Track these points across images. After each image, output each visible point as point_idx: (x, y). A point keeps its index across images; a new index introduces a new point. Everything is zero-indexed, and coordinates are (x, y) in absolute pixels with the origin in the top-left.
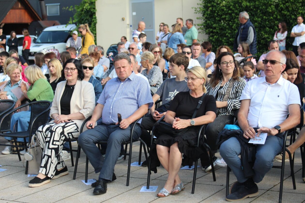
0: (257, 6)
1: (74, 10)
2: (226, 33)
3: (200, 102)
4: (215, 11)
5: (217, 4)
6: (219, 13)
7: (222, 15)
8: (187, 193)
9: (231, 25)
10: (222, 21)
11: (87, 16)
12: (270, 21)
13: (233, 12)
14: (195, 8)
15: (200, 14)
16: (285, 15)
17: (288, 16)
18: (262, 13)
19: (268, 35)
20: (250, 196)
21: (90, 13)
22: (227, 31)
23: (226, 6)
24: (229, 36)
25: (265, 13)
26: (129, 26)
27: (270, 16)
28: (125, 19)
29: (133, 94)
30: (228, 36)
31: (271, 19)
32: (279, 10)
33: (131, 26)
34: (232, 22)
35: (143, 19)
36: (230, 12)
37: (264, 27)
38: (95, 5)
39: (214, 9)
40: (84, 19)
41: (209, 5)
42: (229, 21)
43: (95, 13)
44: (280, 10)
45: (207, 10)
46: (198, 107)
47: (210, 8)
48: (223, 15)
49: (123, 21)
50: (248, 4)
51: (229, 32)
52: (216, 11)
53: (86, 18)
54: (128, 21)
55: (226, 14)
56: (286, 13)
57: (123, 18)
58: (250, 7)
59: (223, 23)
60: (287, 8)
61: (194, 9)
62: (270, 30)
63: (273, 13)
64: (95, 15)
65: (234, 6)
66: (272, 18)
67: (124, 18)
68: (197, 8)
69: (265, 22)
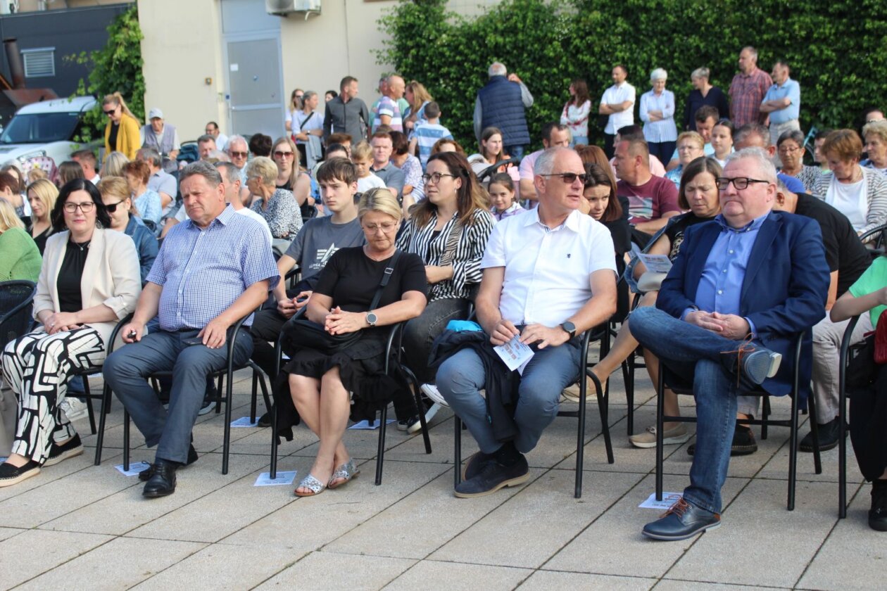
0: (521, 45)
1: (90, 62)
2: (452, 109)
3: (389, 271)
4: (424, 58)
5: (429, 41)
6: (433, 63)
7: (440, 67)
8: (365, 485)
9: (462, 88)
10: (441, 82)
11: (121, 75)
12: (552, 79)
13: (467, 60)
14: (378, 52)
15: (389, 64)
16: (586, 64)
17: (593, 64)
18: (534, 60)
19: (549, 110)
20: (511, 483)
21: (127, 69)
22: (454, 102)
23: (448, 45)
24: (459, 115)
25: (540, 60)
26: (224, 97)
27: (551, 66)
28: (213, 82)
29: (231, 257)
30: (455, 115)
31: (555, 74)
32: (571, 52)
33: (228, 97)
34: (464, 81)
35: (255, 80)
36: (458, 58)
37: (539, 92)
38: (138, 50)
39: (421, 53)
40: (115, 84)
41: (410, 43)
42: (458, 79)
43: (139, 69)
44: (574, 52)
45: (406, 56)
46: (384, 282)
47: (413, 51)
48: (444, 67)
49: (207, 87)
50: (500, 40)
51: (459, 105)
52: (428, 58)
53: (118, 81)
54: (220, 85)
55: (450, 65)
56: (586, 58)
57: (207, 79)
58: (505, 45)
59: (444, 86)
60: (589, 47)
61: (375, 54)
62: (552, 100)
63: (557, 59)
64: (141, 73)
65: (468, 46)
66: (555, 70)
67: (210, 79)
68: (381, 50)
69: (541, 80)
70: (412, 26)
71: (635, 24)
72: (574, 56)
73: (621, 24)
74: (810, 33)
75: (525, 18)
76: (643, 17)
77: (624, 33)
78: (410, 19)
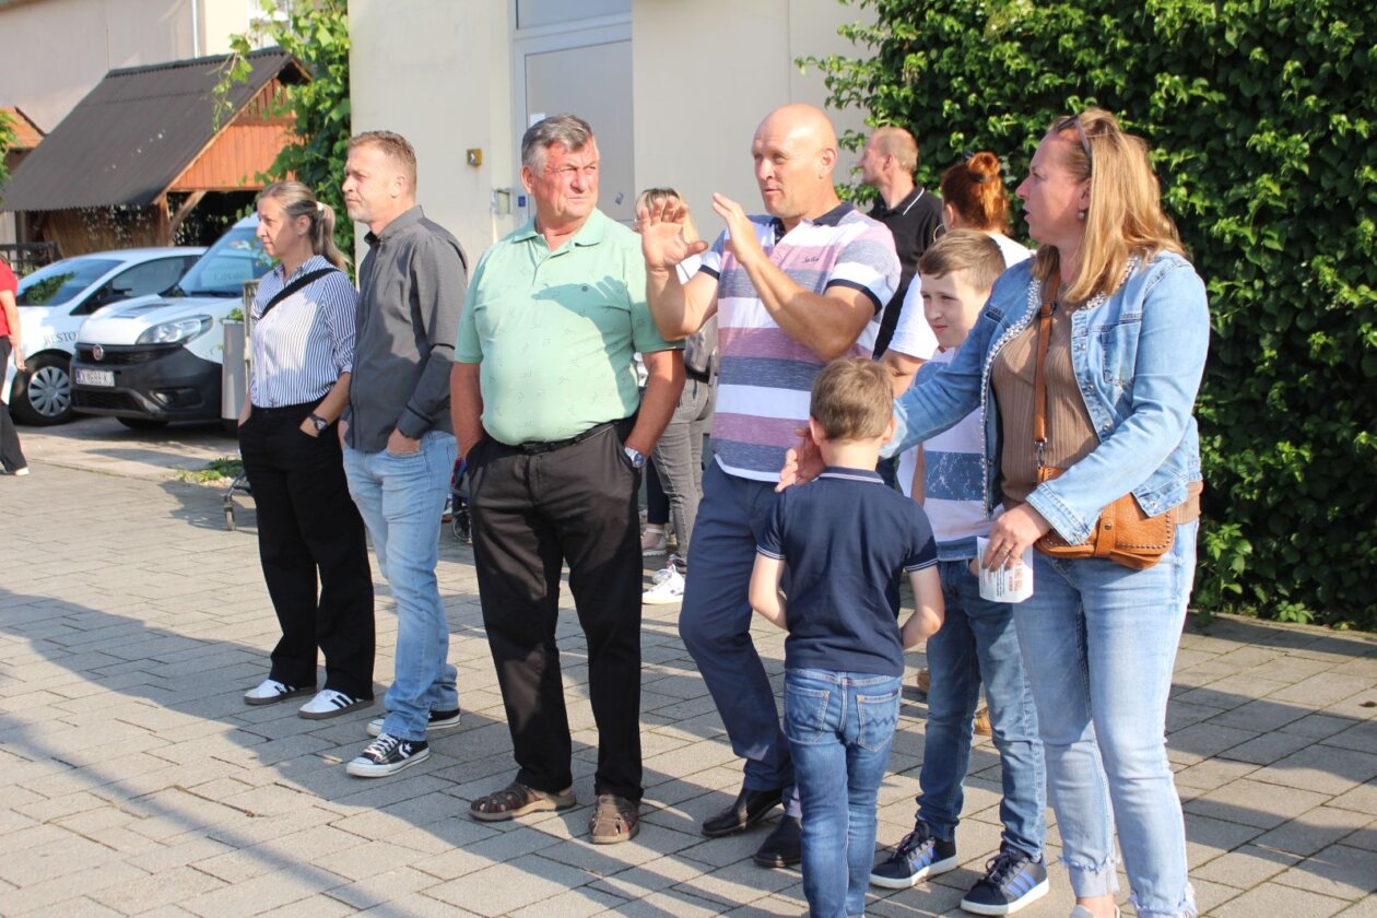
5: (970, 22)
14: (823, 64)
26: (514, 201)
28: (484, 159)
33: (522, 201)
39: (942, 64)
41: (910, 34)
47: (915, 61)
49: (471, 170)
67: (478, 152)
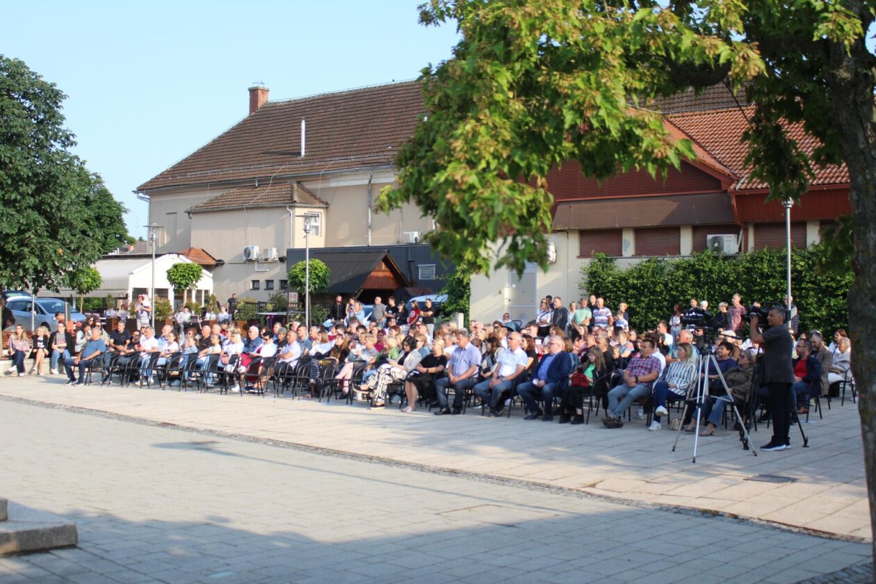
0: (645, 285)
1: (445, 280)
13: (619, 290)
15: (584, 290)
16: (675, 295)
17: (678, 296)
18: (651, 292)
19: (657, 317)
23: (611, 282)
25: (653, 293)
26: (508, 300)
27: (659, 296)
28: (504, 293)
31: (660, 300)
33: (510, 300)
35: (524, 292)
36: (615, 289)
37: (652, 309)
41: (593, 281)
42: (615, 299)
45: (592, 286)
47: (595, 283)
48: (608, 293)
49: (500, 294)
50: (635, 282)
53: (458, 289)
54: (506, 294)
55: (612, 292)
56: (674, 293)
57: (500, 291)
60: (677, 287)
63: (661, 293)
68: (580, 283)
70: (596, 272)
71: (699, 278)
72: (670, 291)
73: (692, 278)
74: (778, 288)
75: (648, 272)
76: (702, 275)
77: (693, 282)
78: (595, 269)
